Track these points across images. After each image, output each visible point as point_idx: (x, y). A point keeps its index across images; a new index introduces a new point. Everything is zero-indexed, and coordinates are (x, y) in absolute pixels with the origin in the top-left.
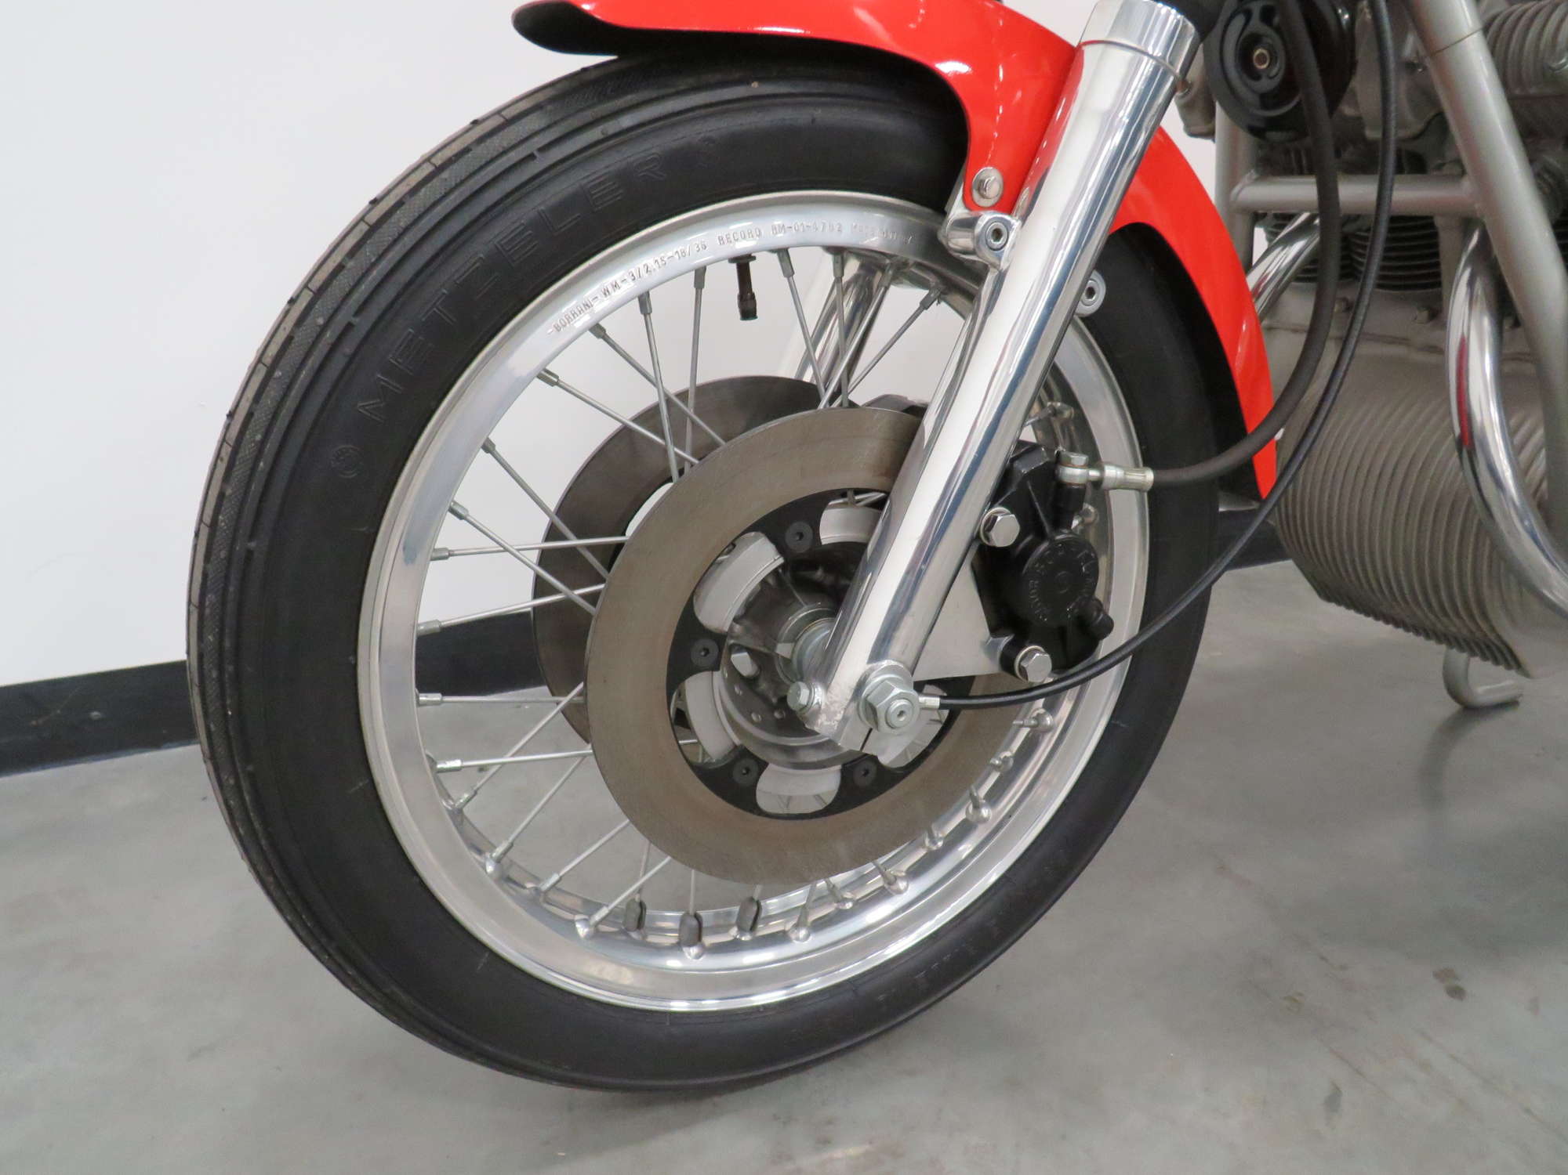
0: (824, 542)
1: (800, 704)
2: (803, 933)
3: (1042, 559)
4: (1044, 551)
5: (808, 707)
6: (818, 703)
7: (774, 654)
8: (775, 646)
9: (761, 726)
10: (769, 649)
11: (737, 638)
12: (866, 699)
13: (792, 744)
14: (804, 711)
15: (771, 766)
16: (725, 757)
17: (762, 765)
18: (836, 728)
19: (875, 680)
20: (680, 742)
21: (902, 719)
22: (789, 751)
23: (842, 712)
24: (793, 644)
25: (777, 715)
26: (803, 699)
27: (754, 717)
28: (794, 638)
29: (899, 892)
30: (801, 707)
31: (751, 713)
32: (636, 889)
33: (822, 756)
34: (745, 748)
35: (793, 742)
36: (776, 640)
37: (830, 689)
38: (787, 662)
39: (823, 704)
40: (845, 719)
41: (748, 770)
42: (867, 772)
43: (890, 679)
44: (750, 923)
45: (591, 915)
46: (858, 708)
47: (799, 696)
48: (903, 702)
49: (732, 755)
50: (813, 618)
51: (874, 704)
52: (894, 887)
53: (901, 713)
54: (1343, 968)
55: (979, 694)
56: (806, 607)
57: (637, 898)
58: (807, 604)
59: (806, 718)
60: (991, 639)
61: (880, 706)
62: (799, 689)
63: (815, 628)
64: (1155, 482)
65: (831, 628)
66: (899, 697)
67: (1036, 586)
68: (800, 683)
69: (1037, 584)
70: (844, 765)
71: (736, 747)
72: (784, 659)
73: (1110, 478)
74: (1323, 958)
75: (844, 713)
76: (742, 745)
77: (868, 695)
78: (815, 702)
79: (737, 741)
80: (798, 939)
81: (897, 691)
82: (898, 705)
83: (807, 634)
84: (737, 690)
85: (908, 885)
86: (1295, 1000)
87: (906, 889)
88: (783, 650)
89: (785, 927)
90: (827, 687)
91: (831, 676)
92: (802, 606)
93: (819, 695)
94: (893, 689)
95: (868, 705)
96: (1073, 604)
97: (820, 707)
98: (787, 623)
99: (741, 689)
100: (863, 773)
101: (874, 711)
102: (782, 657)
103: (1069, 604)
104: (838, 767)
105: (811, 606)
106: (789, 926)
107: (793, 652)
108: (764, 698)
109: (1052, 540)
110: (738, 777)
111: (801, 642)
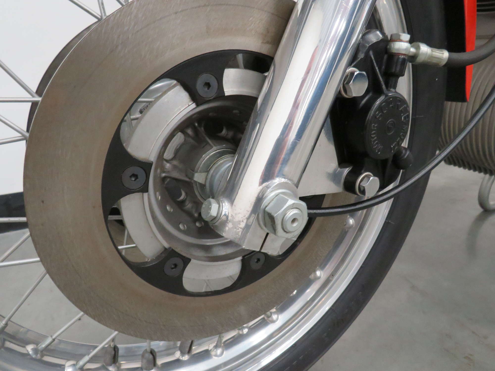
0: (226, 94)
1: (211, 216)
2: (219, 351)
3: (380, 108)
4: (381, 103)
5: (218, 218)
6: (225, 215)
7: (193, 181)
8: (193, 175)
9: (186, 232)
10: (190, 179)
11: (168, 172)
12: (264, 211)
13: (208, 244)
14: (215, 221)
15: (193, 261)
16: (158, 257)
17: (186, 261)
18: (240, 234)
19: (271, 195)
20: (120, 247)
21: (295, 225)
22: (207, 248)
23: (245, 221)
24: (207, 173)
25: (198, 224)
26: (214, 212)
27: (181, 226)
28: (207, 170)
29: (273, 322)
30: (212, 218)
31: (180, 223)
32: (111, 340)
33: (229, 251)
34: (173, 250)
35: (209, 242)
36: (193, 171)
37: (235, 203)
38: (202, 186)
39: (230, 215)
40: (247, 227)
41: (176, 265)
42: (258, 260)
43: (283, 193)
44: (187, 349)
45: (77, 362)
46: (258, 219)
47: (210, 209)
48: (295, 211)
49: (163, 255)
50: (220, 155)
51: (273, 214)
52: (270, 319)
53: (294, 221)
54: (486, 337)
55: (327, 206)
56: (215, 148)
57: (112, 344)
58: (215, 146)
59: (216, 226)
60: (339, 169)
61: (277, 215)
62: (210, 204)
63: (221, 162)
64: (449, 59)
65: (233, 161)
66: (293, 207)
67: (375, 128)
68: (212, 200)
69: (376, 127)
70: (243, 257)
71: (166, 249)
72: (200, 184)
73: (423, 54)
74: (473, 333)
75: (247, 222)
76: (170, 248)
77: (266, 207)
78: (223, 213)
79: (166, 245)
80: (216, 356)
81: (291, 202)
82: (291, 214)
83: (216, 165)
84: (168, 208)
85: (278, 317)
86: (469, 358)
87: (277, 319)
88: (199, 177)
89: (209, 347)
90: (232, 202)
91: (236, 193)
92: (212, 147)
93: (226, 207)
94: (287, 200)
95: (266, 214)
96: (395, 143)
97: (227, 217)
98: (202, 159)
99: (171, 207)
100: (256, 260)
101: (272, 218)
102: (199, 183)
103: (392, 144)
104: (240, 258)
105: (218, 147)
106: (211, 347)
107: (206, 179)
108: (189, 214)
109: (387, 96)
110: (169, 271)
111: (212, 172)
